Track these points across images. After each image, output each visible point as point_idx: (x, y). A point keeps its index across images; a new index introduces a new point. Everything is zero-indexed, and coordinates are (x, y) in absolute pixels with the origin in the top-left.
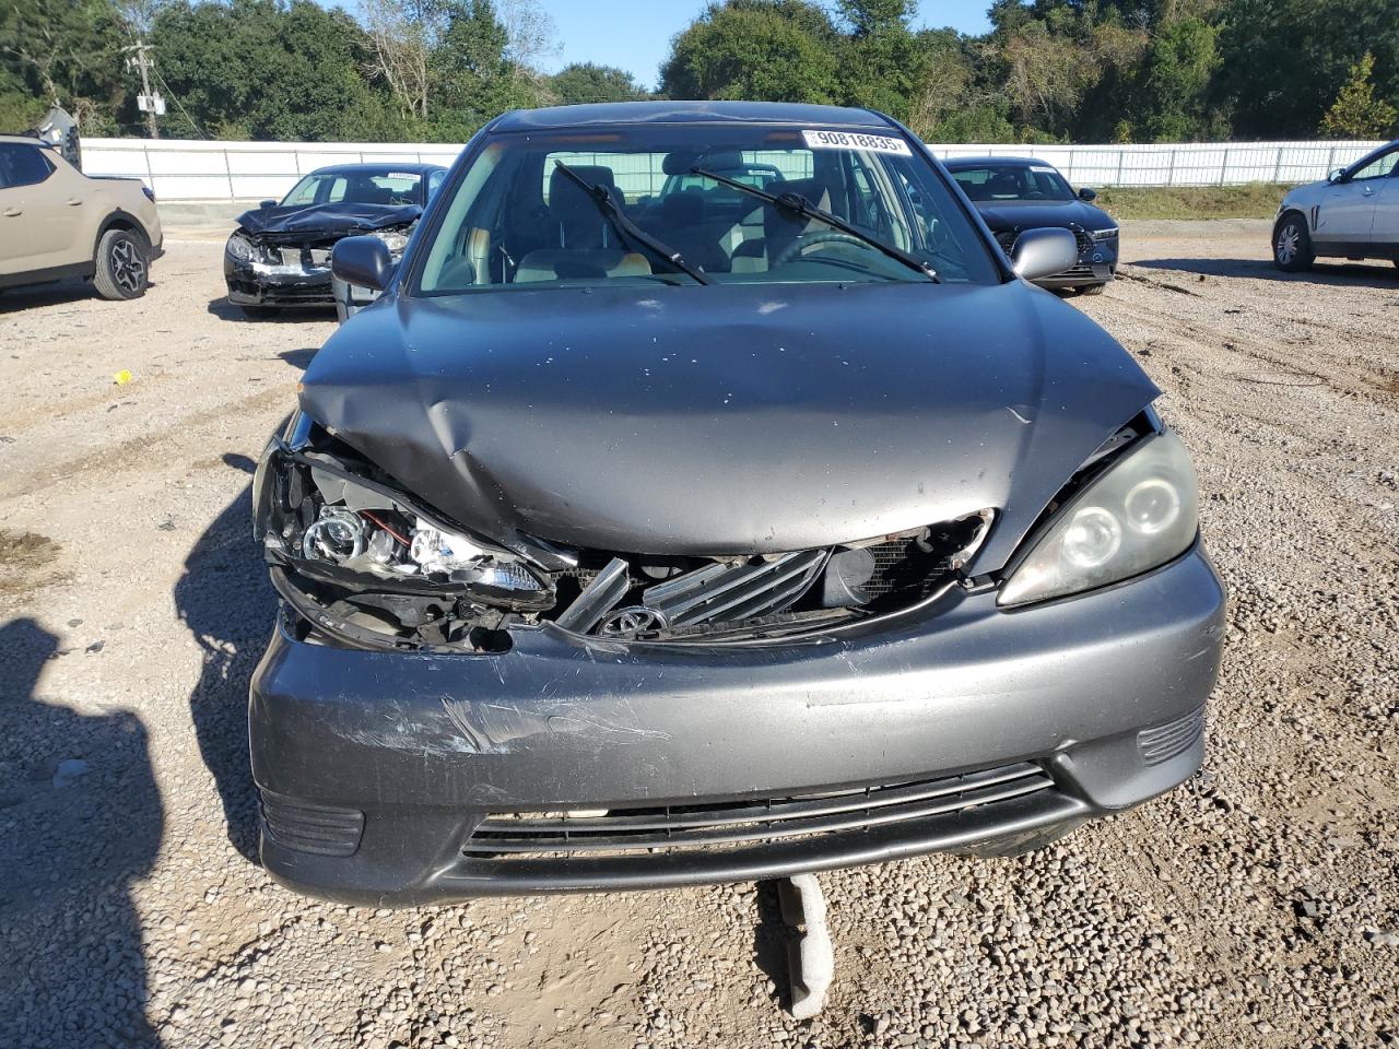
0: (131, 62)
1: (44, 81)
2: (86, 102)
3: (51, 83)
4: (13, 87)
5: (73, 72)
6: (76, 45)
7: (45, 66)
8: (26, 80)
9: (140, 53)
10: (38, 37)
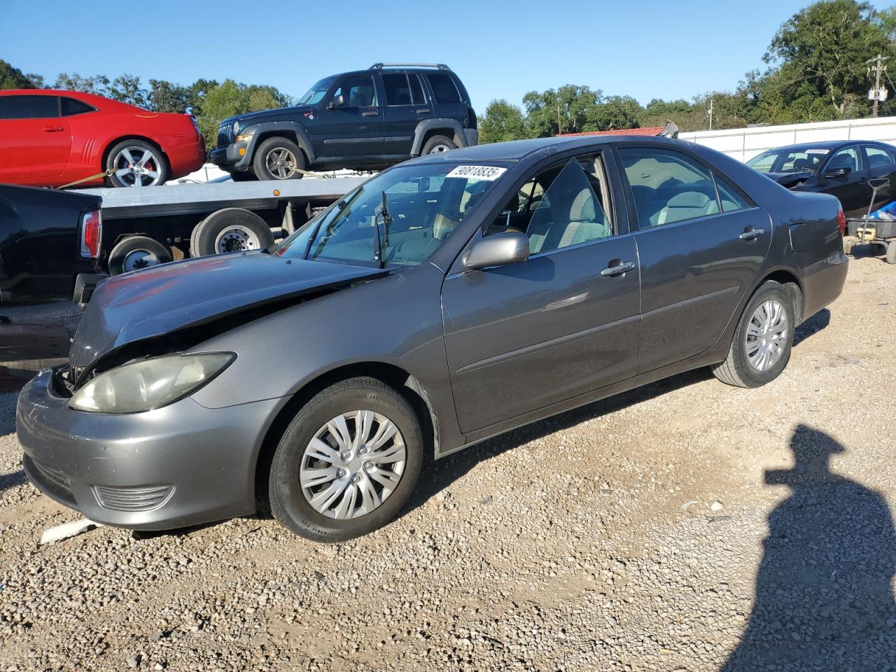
0: (871, 69)
1: (827, 86)
2: (850, 96)
3: (831, 87)
4: (808, 92)
5: (846, 79)
6: (853, 60)
7: (830, 76)
8: (817, 86)
9: (879, 63)
10: (830, 59)
